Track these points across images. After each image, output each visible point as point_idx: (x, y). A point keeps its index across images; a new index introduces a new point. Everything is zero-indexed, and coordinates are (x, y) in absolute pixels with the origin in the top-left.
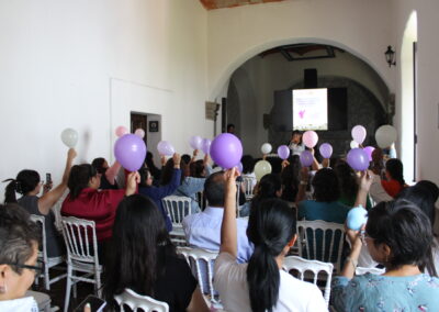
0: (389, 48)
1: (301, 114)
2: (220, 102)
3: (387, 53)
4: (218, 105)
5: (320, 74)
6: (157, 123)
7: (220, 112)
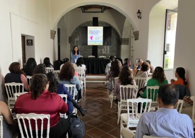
0: (139, 10)
1: (91, 38)
2: (56, 31)
3: (138, 13)
4: (55, 32)
5: (99, 20)
6: (32, 41)
7: (56, 35)
